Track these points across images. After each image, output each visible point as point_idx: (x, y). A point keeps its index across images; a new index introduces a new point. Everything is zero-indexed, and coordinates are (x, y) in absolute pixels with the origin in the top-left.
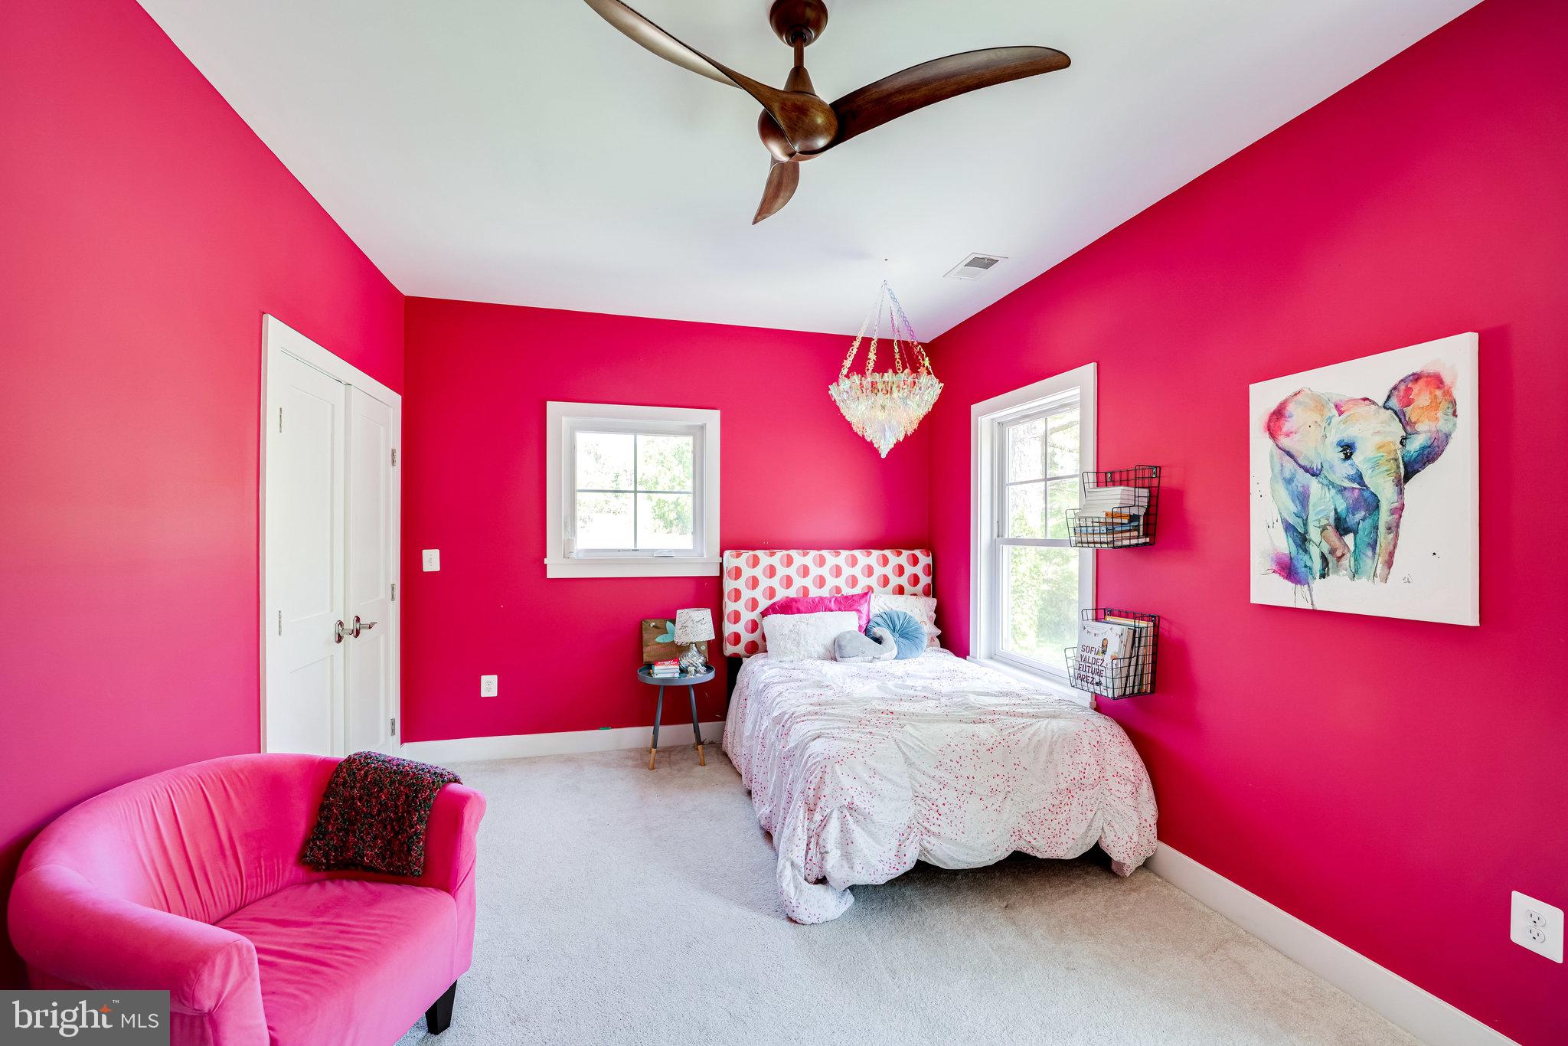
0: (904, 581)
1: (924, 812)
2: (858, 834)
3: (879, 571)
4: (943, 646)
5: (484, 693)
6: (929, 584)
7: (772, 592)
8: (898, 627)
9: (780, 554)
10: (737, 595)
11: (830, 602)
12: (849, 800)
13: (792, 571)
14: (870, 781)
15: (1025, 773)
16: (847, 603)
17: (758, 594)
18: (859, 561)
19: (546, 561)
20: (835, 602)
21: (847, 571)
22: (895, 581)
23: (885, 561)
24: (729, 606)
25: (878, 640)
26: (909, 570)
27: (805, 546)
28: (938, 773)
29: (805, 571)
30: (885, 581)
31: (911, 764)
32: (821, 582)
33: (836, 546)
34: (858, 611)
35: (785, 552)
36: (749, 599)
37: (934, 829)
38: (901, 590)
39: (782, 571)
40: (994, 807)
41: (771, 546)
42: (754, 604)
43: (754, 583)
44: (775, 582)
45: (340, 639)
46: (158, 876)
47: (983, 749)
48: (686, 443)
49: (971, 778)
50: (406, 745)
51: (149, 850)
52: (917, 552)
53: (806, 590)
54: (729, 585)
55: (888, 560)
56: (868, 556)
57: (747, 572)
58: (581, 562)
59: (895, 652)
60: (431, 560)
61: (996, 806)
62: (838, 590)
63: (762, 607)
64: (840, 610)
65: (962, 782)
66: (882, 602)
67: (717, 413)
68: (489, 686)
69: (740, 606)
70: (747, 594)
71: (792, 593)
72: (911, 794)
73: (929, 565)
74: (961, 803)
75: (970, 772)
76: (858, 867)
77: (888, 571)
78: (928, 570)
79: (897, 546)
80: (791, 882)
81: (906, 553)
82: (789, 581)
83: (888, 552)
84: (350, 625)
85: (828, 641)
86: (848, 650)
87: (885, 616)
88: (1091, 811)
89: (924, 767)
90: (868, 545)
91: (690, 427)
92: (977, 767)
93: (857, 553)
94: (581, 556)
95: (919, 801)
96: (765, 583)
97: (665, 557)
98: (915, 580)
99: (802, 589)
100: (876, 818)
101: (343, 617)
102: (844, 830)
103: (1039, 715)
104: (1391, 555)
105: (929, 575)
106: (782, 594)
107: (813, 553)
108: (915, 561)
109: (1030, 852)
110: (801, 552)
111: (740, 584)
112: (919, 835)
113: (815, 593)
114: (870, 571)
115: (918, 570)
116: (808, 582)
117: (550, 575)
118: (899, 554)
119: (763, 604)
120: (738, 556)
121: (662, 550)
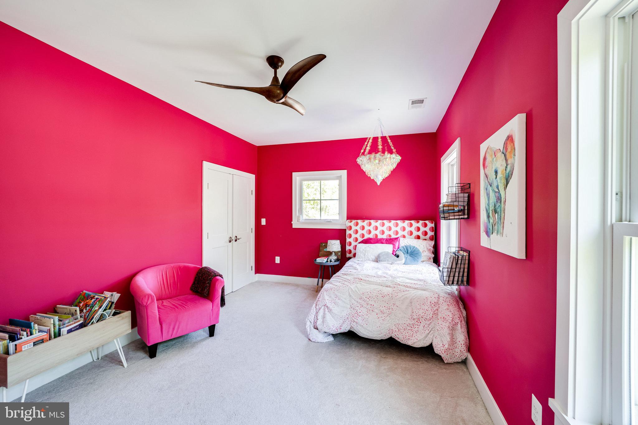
0: (420, 233)
1: (353, 314)
2: (328, 315)
3: (408, 229)
4: (434, 262)
5: (276, 262)
6: (433, 236)
7: (363, 236)
8: (409, 252)
9: (367, 221)
10: (350, 236)
11: (384, 240)
12: (325, 303)
13: (371, 228)
14: (335, 299)
15: (397, 308)
16: (390, 241)
17: (358, 236)
18: (399, 225)
19: (292, 223)
20: (386, 240)
21: (394, 229)
22: (415, 233)
23: (411, 225)
24: (348, 240)
25: (398, 256)
26: (422, 229)
27: (376, 219)
28: (359, 301)
29: (376, 228)
30: (411, 233)
31: (350, 296)
32: (383, 232)
33: (390, 219)
34: (393, 244)
35: (369, 221)
36: (355, 238)
37: (355, 320)
38: (418, 237)
39: (367, 228)
40: (382, 318)
41: (363, 218)
42: (356, 240)
43: (356, 232)
44: (364, 232)
45: (230, 242)
46: (161, 284)
47: (381, 295)
48: (337, 182)
49: (372, 305)
50: (257, 275)
51: (160, 279)
52: (427, 222)
53: (376, 235)
54: (348, 232)
55: (412, 224)
56: (403, 223)
57: (354, 228)
58: (303, 223)
59: (403, 261)
60: (263, 222)
61: (383, 318)
62: (390, 236)
63: (359, 241)
64: (386, 243)
65: (369, 306)
66: (406, 242)
67: (345, 171)
68: (278, 260)
69: (351, 240)
70: (354, 236)
71: (371, 236)
72: (349, 306)
73: (433, 227)
74: (368, 314)
75: (373, 303)
76: (325, 326)
77: (412, 229)
78: (432, 229)
79: (416, 218)
80: (309, 326)
81: (421, 222)
82: (370, 232)
83: (413, 222)
84: (234, 238)
85: (376, 255)
86: (382, 258)
87: (405, 247)
88: (428, 330)
89: (354, 297)
90: (404, 219)
91: (338, 177)
92: (376, 302)
93: (399, 222)
94: (303, 221)
95: (352, 309)
96: (360, 232)
97: (329, 222)
98: (426, 233)
99: (375, 235)
100: (333, 311)
101: (231, 235)
102: (324, 314)
103: (418, 288)
104: (504, 223)
105: (433, 232)
106: (367, 236)
107: (380, 221)
108: (426, 225)
109: (396, 339)
110: (375, 221)
111: (351, 232)
112: (350, 321)
113: (380, 236)
114: (404, 229)
115: (427, 229)
116: (378, 232)
117: (293, 227)
118: (418, 222)
119: (360, 239)
120: (351, 222)
121: (328, 219)
